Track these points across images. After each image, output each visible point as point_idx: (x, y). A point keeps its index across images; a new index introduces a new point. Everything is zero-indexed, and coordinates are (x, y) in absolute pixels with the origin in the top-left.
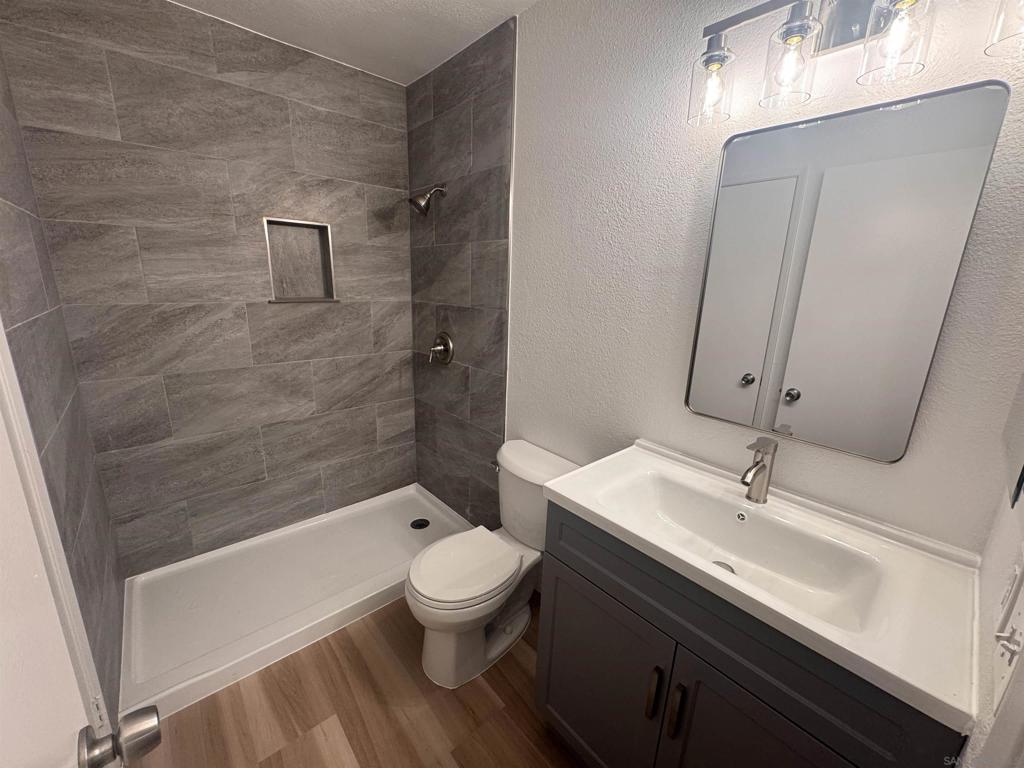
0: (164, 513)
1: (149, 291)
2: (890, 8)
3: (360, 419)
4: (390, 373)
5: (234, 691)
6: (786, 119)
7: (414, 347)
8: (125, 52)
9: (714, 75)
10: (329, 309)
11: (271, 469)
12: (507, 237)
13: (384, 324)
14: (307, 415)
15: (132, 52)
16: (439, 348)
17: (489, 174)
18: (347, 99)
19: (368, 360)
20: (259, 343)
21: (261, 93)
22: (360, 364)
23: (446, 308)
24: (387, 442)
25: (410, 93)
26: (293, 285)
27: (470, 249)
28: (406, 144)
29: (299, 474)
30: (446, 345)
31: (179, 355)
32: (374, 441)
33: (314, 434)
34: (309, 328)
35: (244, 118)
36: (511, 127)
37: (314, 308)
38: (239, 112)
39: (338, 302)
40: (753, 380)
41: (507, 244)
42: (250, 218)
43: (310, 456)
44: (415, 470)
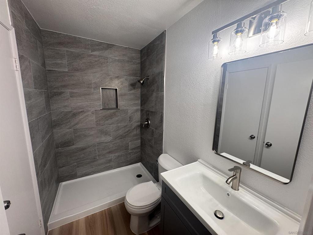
0: (70, 166)
1: (71, 107)
2: (269, 22)
3: (124, 142)
4: (133, 129)
5: (78, 222)
6: (241, 58)
7: (141, 122)
8: (70, 50)
9: (216, 45)
10: (117, 111)
11: (99, 156)
12: (163, 92)
13: (132, 115)
14: (109, 141)
15: (72, 50)
16: (146, 123)
17: (159, 73)
18: (124, 55)
19: (126, 126)
20: (97, 121)
21: (102, 56)
22: (125, 127)
23: (148, 111)
24: (132, 149)
25: (141, 51)
26: (108, 104)
27: (154, 94)
28: (140, 65)
29: (107, 157)
30: (148, 122)
31: (77, 124)
32: (128, 149)
33: (111, 146)
34: (111, 116)
35: (97, 63)
36: (164, 60)
37: (112, 111)
38: (96, 61)
39: (119, 109)
40: (254, 137)
41: (163, 94)
42: (97, 87)
43: (110, 152)
44: (140, 158)
